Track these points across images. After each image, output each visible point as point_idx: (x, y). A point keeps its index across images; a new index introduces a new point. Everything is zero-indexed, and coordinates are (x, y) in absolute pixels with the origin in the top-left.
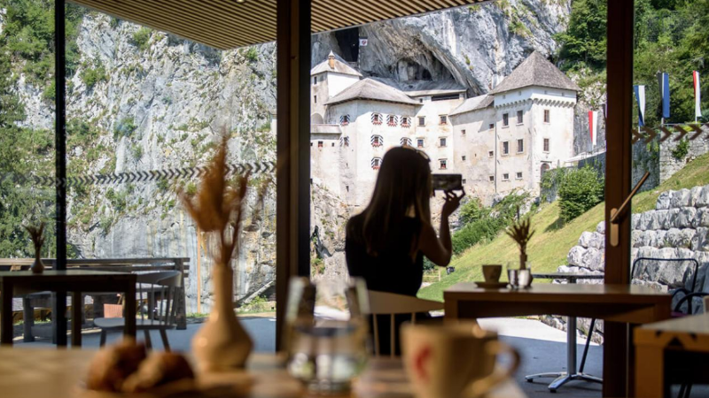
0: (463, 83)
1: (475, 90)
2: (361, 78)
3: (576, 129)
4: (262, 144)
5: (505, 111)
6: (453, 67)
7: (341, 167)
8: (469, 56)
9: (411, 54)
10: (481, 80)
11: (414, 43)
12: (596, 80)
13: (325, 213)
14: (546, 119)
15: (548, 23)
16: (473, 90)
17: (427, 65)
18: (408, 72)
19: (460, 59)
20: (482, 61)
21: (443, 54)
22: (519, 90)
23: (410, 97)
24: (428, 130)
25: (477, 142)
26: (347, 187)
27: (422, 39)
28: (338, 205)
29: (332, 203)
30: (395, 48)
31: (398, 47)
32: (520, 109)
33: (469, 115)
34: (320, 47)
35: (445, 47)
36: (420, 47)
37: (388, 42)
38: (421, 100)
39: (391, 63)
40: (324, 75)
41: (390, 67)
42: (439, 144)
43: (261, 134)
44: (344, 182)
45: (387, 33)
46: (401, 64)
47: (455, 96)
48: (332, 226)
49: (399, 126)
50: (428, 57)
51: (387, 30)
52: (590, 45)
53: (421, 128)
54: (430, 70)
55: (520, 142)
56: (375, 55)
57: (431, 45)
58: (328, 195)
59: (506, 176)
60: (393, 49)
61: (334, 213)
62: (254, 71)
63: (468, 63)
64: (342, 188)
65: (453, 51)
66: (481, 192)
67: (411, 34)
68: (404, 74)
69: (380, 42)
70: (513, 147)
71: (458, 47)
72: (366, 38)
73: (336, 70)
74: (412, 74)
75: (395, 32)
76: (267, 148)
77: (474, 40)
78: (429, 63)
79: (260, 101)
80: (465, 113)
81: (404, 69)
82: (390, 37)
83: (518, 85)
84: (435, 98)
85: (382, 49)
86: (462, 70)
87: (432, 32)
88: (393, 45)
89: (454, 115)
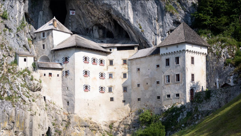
0: (136, 41)
1: (144, 45)
2: (71, 34)
3: (207, 69)
4: (13, 73)
5: (167, 57)
6: (130, 30)
7: (63, 90)
8: (141, 24)
9: (102, 22)
10: (148, 38)
11: (106, 15)
12: (218, 40)
13: (54, 119)
14: (193, 62)
15: (186, 6)
16: (143, 44)
17: (111, 29)
18: (99, 33)
19: (136, 26)
20: (148, 28)
21: (125, 22)
22: (177, 45)
23: (103, 47)
24: (115, 68)
25: (148, 75)
26: (68, 102)
27: (112, 12)
28: (62, 113)
29: (58, 112)
30: (93, 18)
31: (95, 17)
32: (177, 56)
33: (142, 59)
34: (43, 14)
35: (126, 18)
36: (109, 17)
37: (88, 13)
38: (111, 50)
39: (88, 26)
40: (50, 31)
41: (87, 29)
42: (122, 76)
43: (11, 67)
44: (65, 99)
45: (89, 7)
46: (94, 28)
47: (132, 48)
48: (59, 127)
49: (98, 65)
50: (112, 23)
51: (90, 5)
52: (213, 20)
53: (111, 67)
54: (113, 32)
55: (178, 76)
56: (78, 21)
57: (117, 16)
58: (56, 107)
59: (169, 96)
60: (91, 18)
61: (60, 119)
62: (6, 26)
63: (141, 28)
64: (64, 103)
65: (132, 20)
66: (152, 106)
67: (105, 9)
68: (96, 34)
69: (83, 13)
70: (173, 78)
71: (134, 18)
72: (74, 10)
73: (58, 29)
74: (101, 34)
75: (94, 7)
76: (15, 76)
77: (144, 14)
78: (113, 27)
79: (10, 46)
80: (139, 58)
81: (96, 31)
82: (91, 11)
83: (176, 42)
84: (119, 49)
85: (83, 17)
86: (136, 32)
87: (119, 8)
88: (92, 15)
89: (132, 59)
